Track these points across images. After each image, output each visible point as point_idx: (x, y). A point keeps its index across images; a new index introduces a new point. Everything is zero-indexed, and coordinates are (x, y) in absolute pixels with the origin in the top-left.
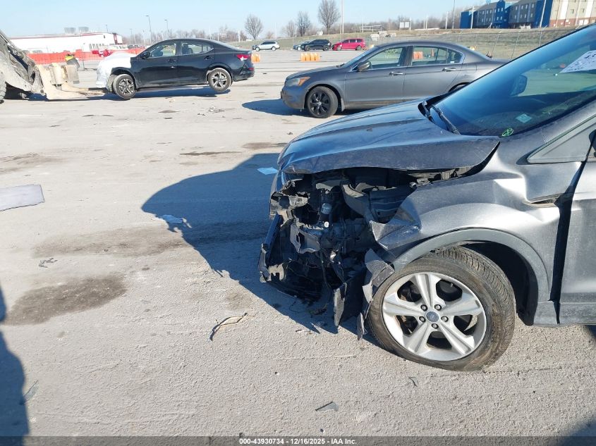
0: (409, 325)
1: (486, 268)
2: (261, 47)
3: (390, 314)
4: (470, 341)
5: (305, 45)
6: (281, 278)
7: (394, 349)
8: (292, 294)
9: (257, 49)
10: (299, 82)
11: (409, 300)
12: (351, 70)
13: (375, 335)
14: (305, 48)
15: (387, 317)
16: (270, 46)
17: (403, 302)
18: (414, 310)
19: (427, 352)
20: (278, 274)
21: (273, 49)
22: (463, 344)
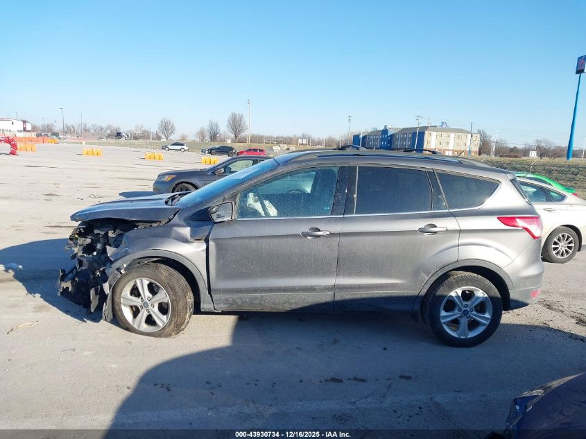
0: (136, 312)
1: (171, 275)
2: (170, 147)
3: (125, 305)
4: (164, 317)
5: (211, 150)
6: (70, 290)
7: (128, 328)
8: (79, 304)
9: (167, 149)
10: (167, 178)
11: (136, 296)
12: (209, 174)
13: (117, 320)
14: (211, 152)
15: (123, 307)
16: (179, 147)
17: (133, 298)
18: (137, 301)
19: (145, 327)
20: (68, 288)
21: (182, 150)
22: (161, 320)
